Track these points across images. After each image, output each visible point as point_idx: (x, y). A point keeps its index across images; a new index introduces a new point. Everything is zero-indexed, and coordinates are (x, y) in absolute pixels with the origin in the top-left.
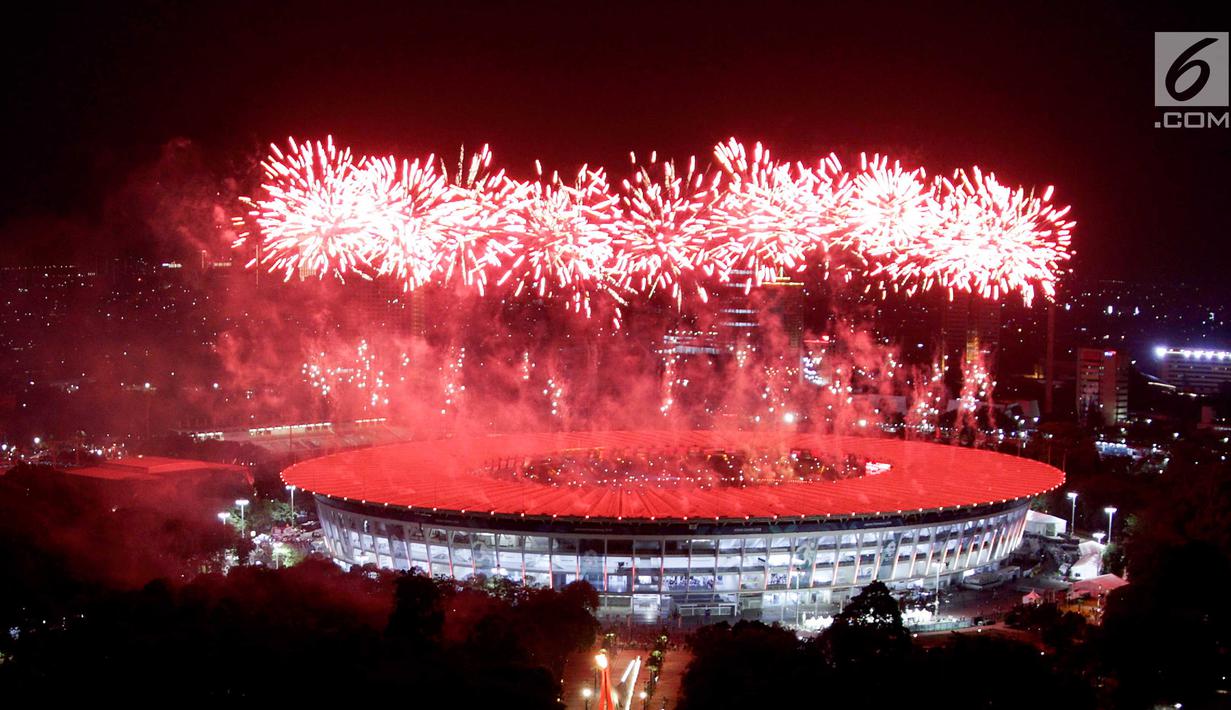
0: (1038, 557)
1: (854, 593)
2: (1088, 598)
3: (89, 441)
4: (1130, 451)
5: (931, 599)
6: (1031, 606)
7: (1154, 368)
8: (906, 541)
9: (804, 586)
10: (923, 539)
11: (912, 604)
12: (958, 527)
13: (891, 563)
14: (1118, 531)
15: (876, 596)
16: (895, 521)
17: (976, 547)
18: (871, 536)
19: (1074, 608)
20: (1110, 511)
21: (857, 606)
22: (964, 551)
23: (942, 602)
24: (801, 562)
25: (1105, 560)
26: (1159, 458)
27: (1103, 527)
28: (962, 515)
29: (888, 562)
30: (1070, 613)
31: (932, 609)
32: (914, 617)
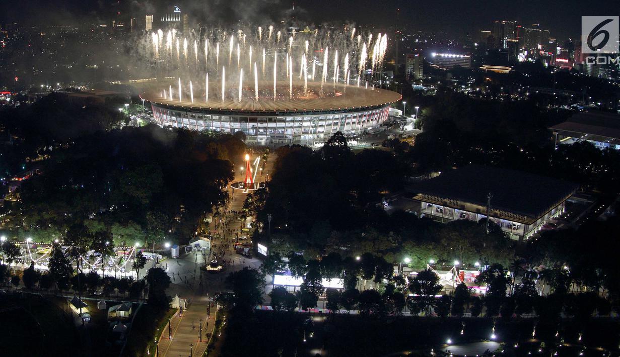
0: (392, 123)
1: (331, 135)
2: (409, 137)
3: (75, 84)
4: (424, 88)
5: (357, 137)
6: (391, 140)
7: (432, 60)
8: (349, 118)
9: (315, 133)
10: (354, 117)
11: (351, 139)
12: (366, 113)
13: (344, 125)
14: (419, 114)
15: (339, 136)
16: (345, 111)
17: (372, 120)
18: (337, 116)
19: (405, 140)
20: (417, 108)
21: (332, 139)
22: (368, 121)
23: (361, 138)
24: (314, 125)
25: (415, 124)
26: (434, 90)
27: (415, 113)
28: (367, 109)
29: (342, 125)
30: (404, 142)
31: (357, 141)
32: (352, 143)
